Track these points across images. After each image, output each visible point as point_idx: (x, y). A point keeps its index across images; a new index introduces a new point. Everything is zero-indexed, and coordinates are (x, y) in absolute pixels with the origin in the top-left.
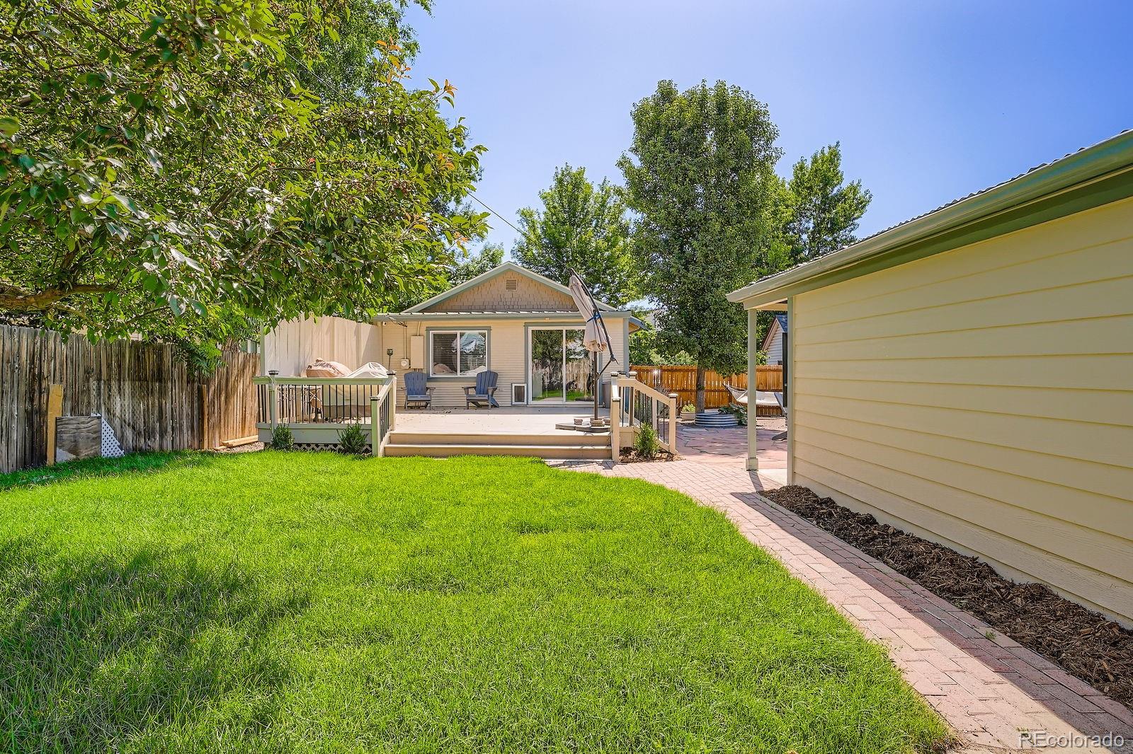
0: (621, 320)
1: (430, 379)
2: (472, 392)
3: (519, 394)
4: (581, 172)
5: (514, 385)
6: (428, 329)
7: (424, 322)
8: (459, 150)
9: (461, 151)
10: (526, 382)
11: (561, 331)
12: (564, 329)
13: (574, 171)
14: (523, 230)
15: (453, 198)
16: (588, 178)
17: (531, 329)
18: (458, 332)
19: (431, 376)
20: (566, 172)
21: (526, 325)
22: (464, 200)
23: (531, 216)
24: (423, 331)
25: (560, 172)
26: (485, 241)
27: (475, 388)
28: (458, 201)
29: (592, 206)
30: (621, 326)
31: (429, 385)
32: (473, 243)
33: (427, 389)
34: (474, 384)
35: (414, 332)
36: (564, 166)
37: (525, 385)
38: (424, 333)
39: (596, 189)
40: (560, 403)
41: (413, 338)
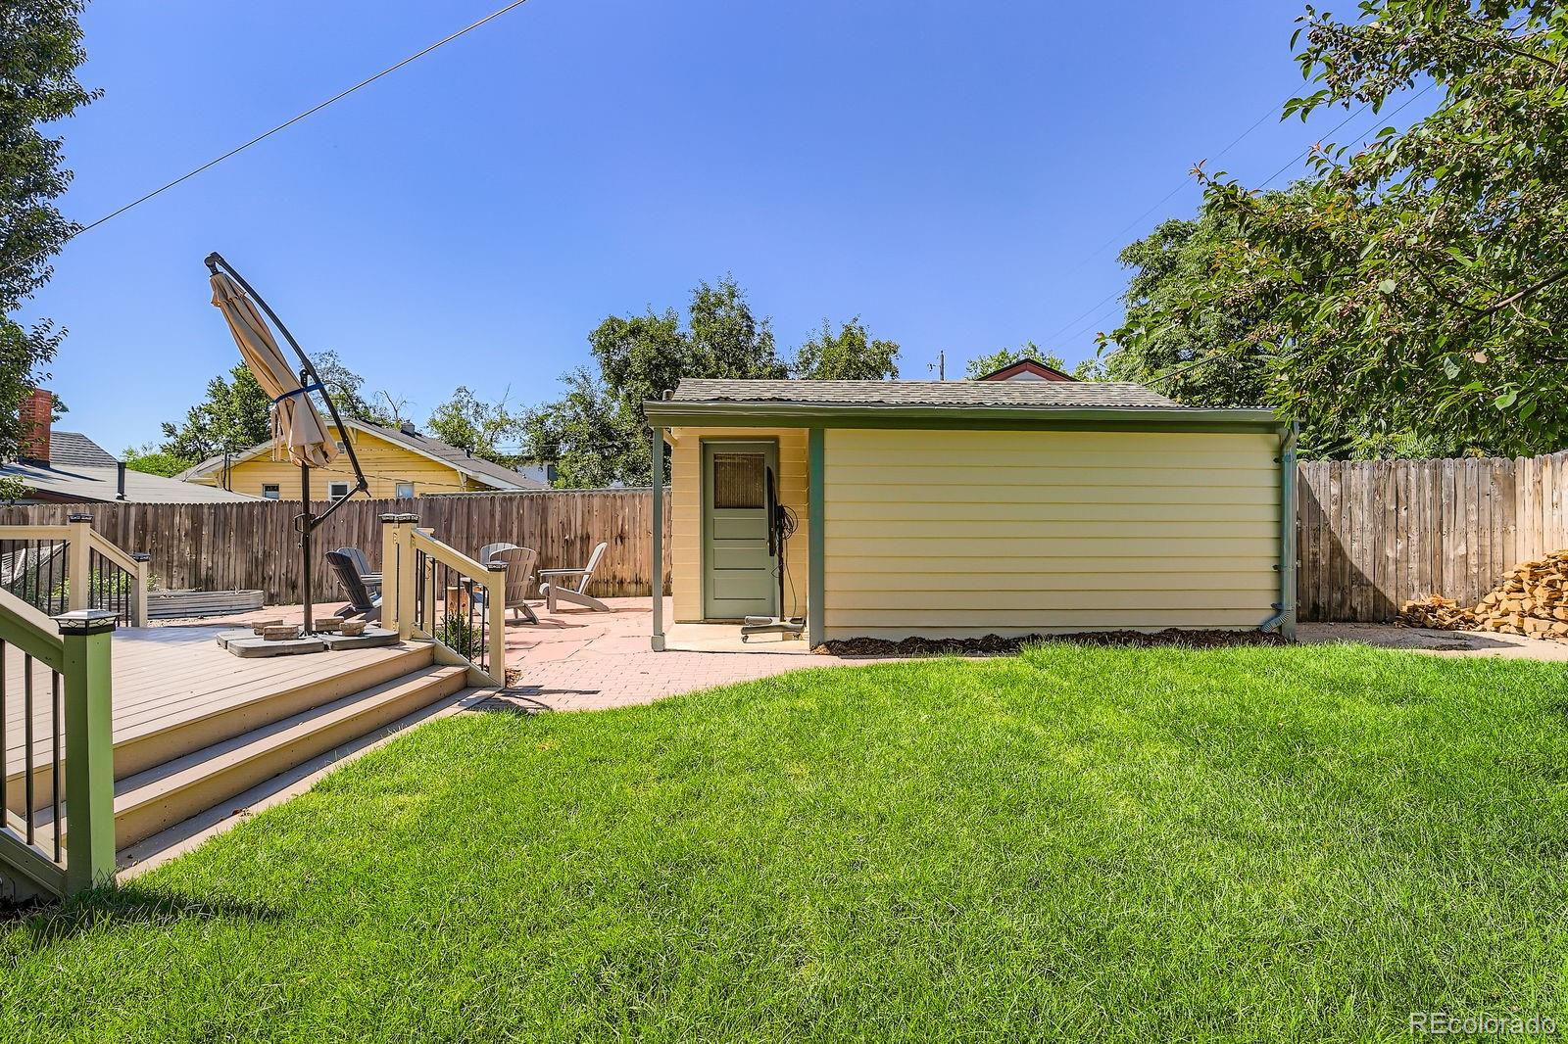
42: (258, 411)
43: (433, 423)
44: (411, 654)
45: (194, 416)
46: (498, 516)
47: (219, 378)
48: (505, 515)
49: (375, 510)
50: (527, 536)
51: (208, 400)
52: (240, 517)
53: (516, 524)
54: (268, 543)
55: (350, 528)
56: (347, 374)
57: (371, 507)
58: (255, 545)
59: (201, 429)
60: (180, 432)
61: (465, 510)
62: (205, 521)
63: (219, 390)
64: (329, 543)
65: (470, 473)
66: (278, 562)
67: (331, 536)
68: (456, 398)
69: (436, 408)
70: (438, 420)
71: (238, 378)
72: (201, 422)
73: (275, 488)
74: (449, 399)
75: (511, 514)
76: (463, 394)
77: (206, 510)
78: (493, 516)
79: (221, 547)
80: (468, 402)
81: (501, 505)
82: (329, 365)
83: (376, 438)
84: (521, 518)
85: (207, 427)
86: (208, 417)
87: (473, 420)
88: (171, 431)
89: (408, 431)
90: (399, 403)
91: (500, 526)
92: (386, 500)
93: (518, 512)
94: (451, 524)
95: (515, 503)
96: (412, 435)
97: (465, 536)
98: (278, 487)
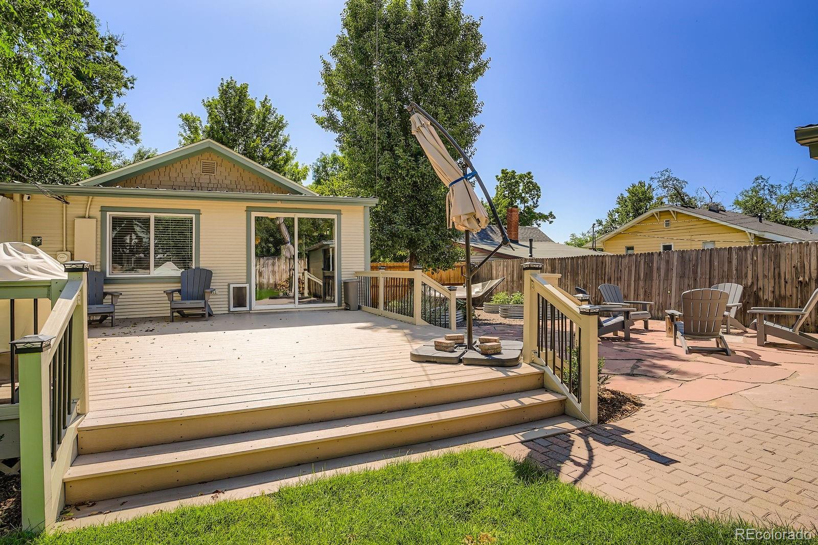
0: (361, 208)
1: (108, 281)
2: (177, 297)
3: (240, 298)
4: (245, 87)
5: (232, 286)
6: (104, 210)
7: (97, 199)
8: (110, 55)
9: (112, 56)
10: (249, 281)
11: (293, 219)
12: (297, 216)
13: (238, 86)
14: (184, 134)
15: (102, 101)
16: (251, 95)
17: (254, 214)
18: (152, 216)
19: (108, 276)
20: (230, 86)
21: (249, 210)
22: (116, 101)
23: (194, 121)
24: (96, 212)
25: (225, 84)
26: (139, 145)
27: (179, 291)
28: (108, 102)
29: (254, 120)
30: (361, 215)
31: (108, 288)
32: (125, 145)
33: (105, 294)
34: (178, 286)
35: (81, 212)
36: (229, 80)
37: (247, 285)
38: (98, 214)
39: (258, 106)
40: (291, 306)
41: (77, 221)
42: (640, 209)
43: (737, 203)
44: (524, 376)
45: (610, 215)
46: (734, 262)
47: (622, 194)
48: (740, 261)
49: (645, 259)
50: (760, 277)
51: (617, 206)
52: (572, 265)
53: (750, 267)
54: (586, 280)
55: (630, 271)
56: (677, 180)
57: (643, 257)
58: (579, 281)
59: (614, 221)
60: (604, 223)
61: (708, 258)
62: (557, 268)
63: (622, 201)
64: (618, 280)
65: (757, 233)
66: (590, 291)
67: (619, 276)
68: (755, 185)
69: (738, 193)
70: (740, 200)
71: (630, 193)
72: (614, 217)
73: (632, 248)
74: (749, 185)
75: (746, 260)
76: (760, 181)
77: (557, 262)
78: (730, 262)
79: (564, 281)
80: (765, 185)
81: (737, 254)
82: (666, 177)
83: (689, 215)
84: (754, 264)
85: (617, 220)
86: (617, 214)
87: (768, 197)
88: (600, 223)
89: (715, 209)
90: (713, 193)
91: (737, 270)
92: (652, 253)
93: (752, 259)
94: (697, 268)
95: (749, 252)
96: (717, 212)
97: (708, 277)
98: (633, 248)
